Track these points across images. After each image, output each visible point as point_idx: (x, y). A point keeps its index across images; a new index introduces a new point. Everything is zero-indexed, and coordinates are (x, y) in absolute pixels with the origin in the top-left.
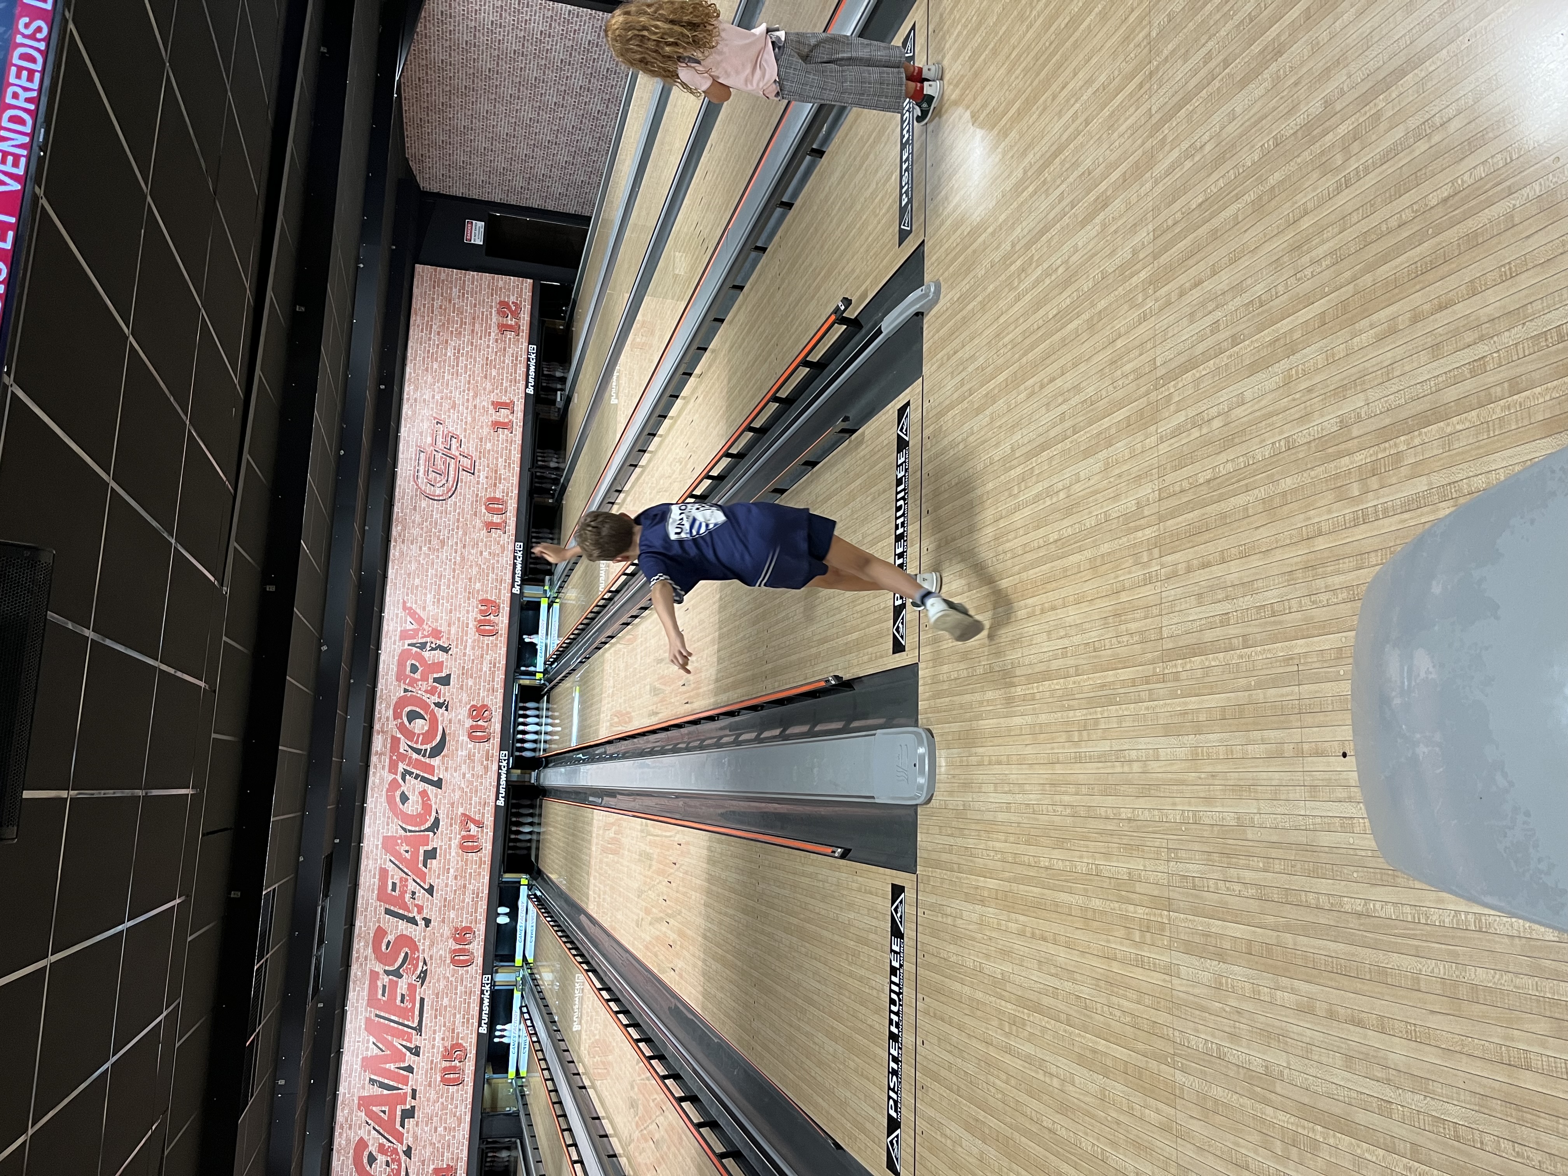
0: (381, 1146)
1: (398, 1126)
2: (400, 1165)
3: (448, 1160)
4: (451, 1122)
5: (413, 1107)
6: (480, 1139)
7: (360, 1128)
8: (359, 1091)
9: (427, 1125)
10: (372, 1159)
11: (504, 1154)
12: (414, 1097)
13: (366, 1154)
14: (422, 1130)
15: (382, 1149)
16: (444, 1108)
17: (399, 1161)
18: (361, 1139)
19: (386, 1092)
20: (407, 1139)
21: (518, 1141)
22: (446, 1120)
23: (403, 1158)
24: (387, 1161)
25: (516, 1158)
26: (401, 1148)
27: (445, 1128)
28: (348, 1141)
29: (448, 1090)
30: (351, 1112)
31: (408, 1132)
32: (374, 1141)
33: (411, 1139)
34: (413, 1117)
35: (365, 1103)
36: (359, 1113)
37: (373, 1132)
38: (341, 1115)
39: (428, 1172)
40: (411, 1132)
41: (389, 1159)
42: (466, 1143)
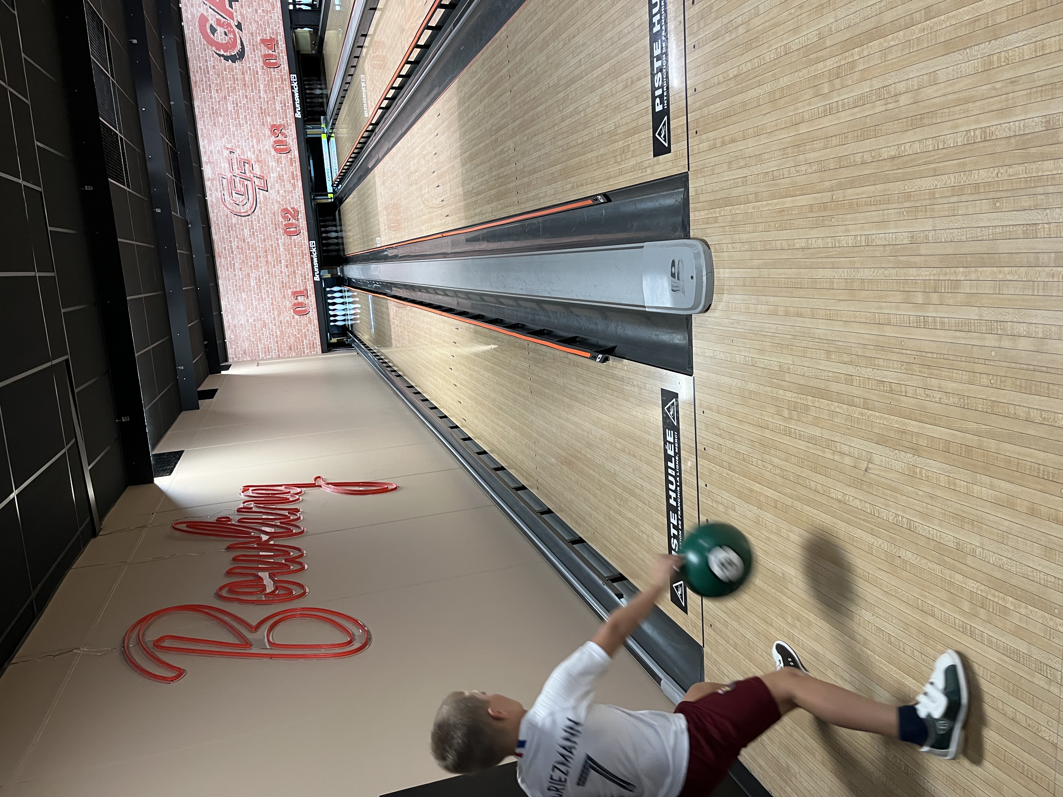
0: (218, 21)
1: (227, 6)
2: (235, 35)
3: (270, 33)
7: (200, 7)
9: (249, 8)
10: (213, 30)
13: (208, 26)
14: (246, 11)
17: (234, 32)
18: (202, 15)
24: (225, 32)
26: (234, 23)
27: (263, 10)
28: (193, 15)
31: (236, 12)
32: (212, 18)
33: (239, 17)
37: (210, 10)
39: (257, 41)
40: (239, 12)
41: (226, 30)
42: (281, 22)
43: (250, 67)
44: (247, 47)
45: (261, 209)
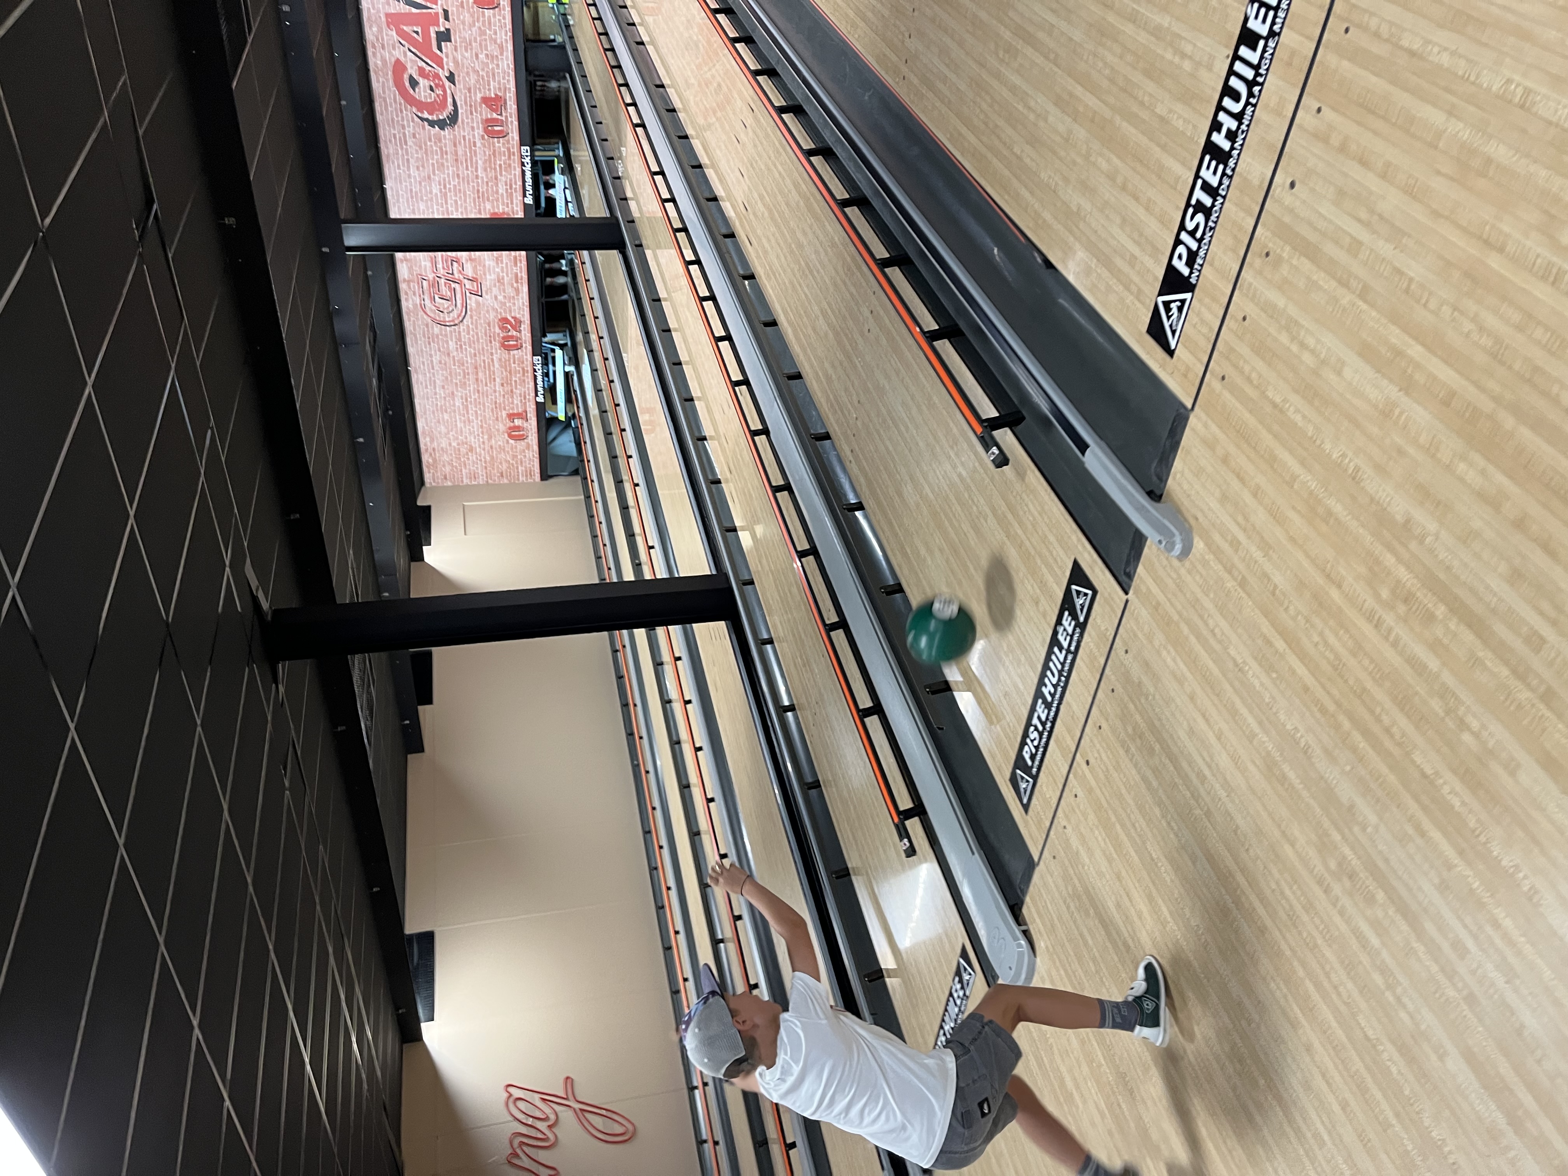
1: (435, 49)
2: (445, 91)
3: (495, 88)
4: (493, 49)
5: (448, 30)
6: (527, 70)
7: (394, 48)
8: (384, 8)
9: (466, 51)
10: (414, 83)
11: (553, 85)
12: (447, 18)
13: (406, 77)
14: (462, 55)
15: (421, 71)
16: (483, 33)
17: (443, 87)
18: (398, 61)
19: (414, 10)
20: (448, 64)
21: (567, 75)
22: (486, 46)
23: (447, 84)
24: (431, 86)
25: (567, 91)
26: (443, 74)
27: (487, 55)
28: (384, 62)
29: (483, 13)
30: (380, 30)
31: (447, 57)
32: (412, 64)
33: (451, 64)
34: (450, 41)
35: (394, 20)
36: (390, 32)
37: (409, 54)
38: (370, 33)
39: (476, 101)
41: (432, 84)
42: (512, 73)
43: (464, 137)
44: (462, 108)
45: (471, 317)
